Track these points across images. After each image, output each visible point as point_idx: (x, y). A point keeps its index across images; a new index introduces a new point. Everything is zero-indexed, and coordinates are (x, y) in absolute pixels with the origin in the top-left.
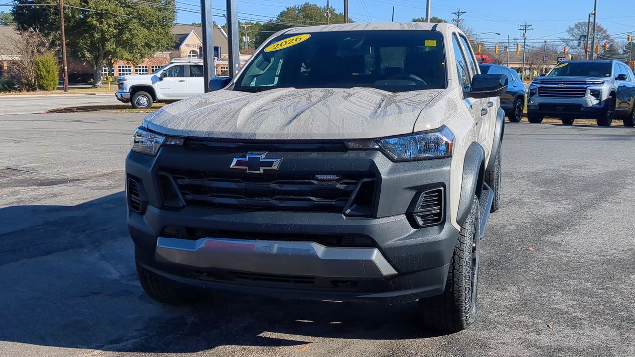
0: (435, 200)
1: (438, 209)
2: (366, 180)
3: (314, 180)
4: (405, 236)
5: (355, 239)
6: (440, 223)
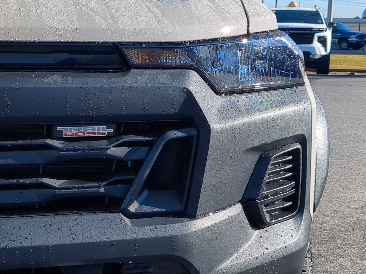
0: (287, 171)
1: (292, 188)
2: (174, 134)
3: (53, 138)
4: (245, 247)
5: (150, 267)
6: (295, 215)
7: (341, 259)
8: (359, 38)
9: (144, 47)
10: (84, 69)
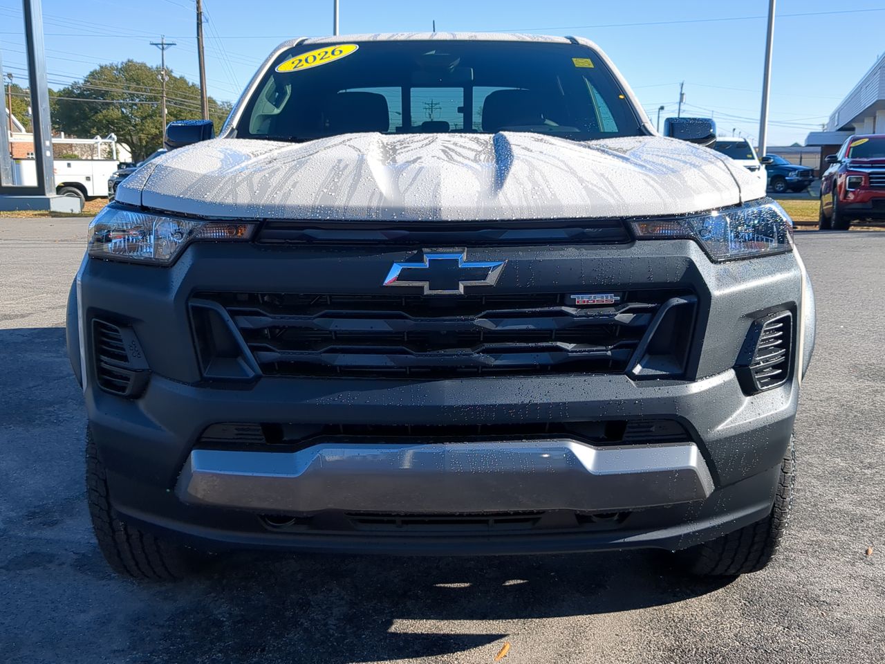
0: (777, 338)
1: (782, 356)
2: (677, 301)
3: (567, 305)
4: (738, 412)
5: (652, 426)
6: (785, 383)
7: (807, 456)
8: (801, 176)
9: (648, 220)
10: (593, 242)
